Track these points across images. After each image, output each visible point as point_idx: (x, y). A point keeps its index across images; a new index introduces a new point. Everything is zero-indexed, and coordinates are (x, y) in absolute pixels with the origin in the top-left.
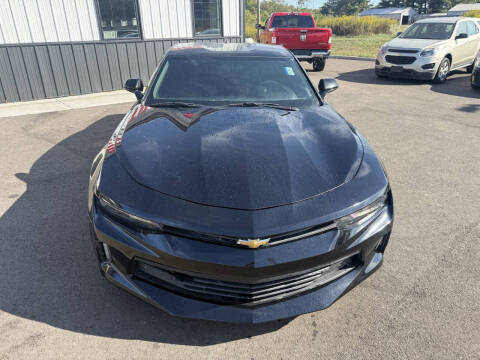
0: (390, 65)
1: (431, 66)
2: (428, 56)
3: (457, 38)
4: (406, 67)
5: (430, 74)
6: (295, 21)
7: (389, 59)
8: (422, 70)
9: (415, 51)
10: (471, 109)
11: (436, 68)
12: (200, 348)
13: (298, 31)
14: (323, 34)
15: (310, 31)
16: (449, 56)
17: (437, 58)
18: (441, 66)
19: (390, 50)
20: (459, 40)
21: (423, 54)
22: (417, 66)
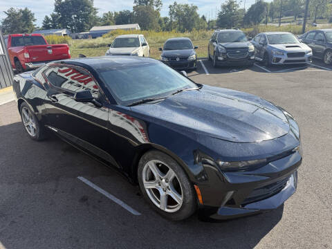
3: (143, 45)
13: (45, 47)
15: (54, 47)
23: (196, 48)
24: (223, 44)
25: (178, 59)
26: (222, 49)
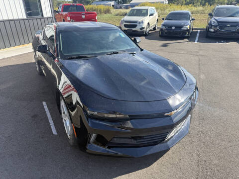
0: (126, 29)
1: (143, 28)
2: (141, 24)
3: (150, 16)
4: (134, 29)
5: (143, 32)
6: (75, 8)
7: (125, 26)
8: (140, 30)
9: (136, 22)
10: (165, 45)
11: (145, 29)
12: (148, 168)
13: (80, 13)
14: (93, 15)
15: (86, 13)
16: (149, 24)
17: (145, 25)
18: (147, 28)
19: (125, 22)
20: (151, 16)
21: (139, 23)
22: (138, 29)
23: (193, 20)
24: (217, 18)
25: (173, 28)
26: (214, 23)
